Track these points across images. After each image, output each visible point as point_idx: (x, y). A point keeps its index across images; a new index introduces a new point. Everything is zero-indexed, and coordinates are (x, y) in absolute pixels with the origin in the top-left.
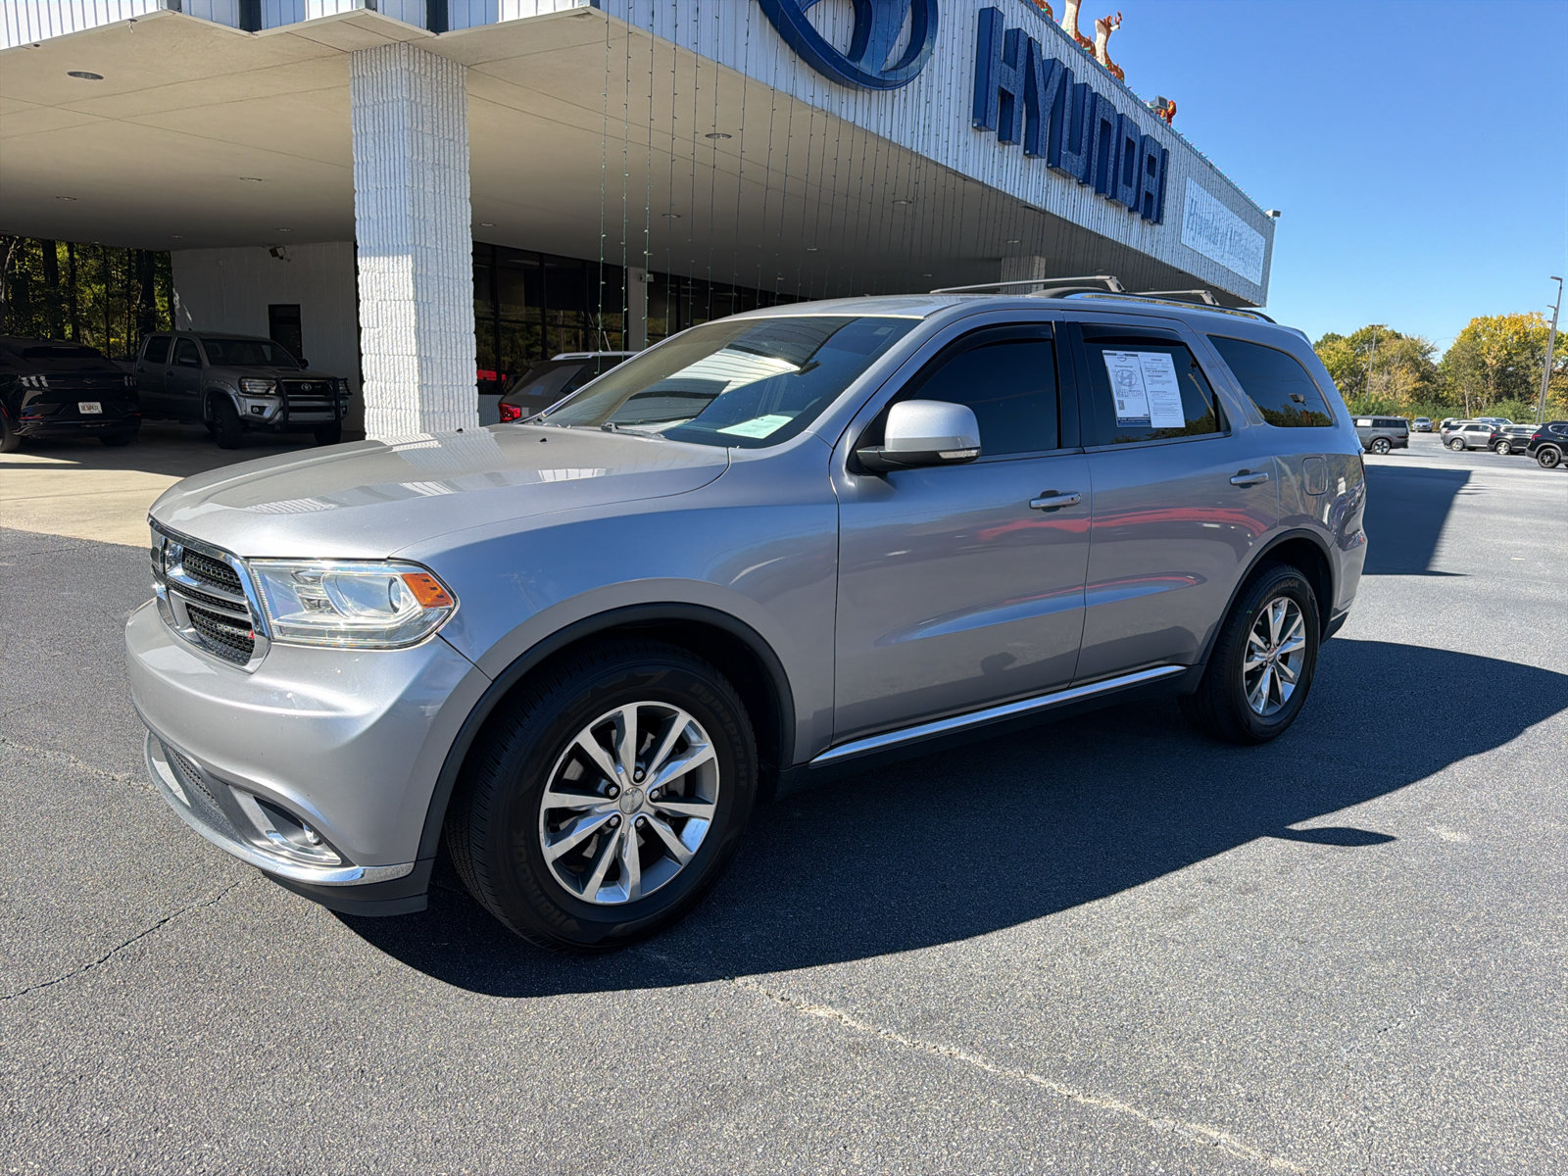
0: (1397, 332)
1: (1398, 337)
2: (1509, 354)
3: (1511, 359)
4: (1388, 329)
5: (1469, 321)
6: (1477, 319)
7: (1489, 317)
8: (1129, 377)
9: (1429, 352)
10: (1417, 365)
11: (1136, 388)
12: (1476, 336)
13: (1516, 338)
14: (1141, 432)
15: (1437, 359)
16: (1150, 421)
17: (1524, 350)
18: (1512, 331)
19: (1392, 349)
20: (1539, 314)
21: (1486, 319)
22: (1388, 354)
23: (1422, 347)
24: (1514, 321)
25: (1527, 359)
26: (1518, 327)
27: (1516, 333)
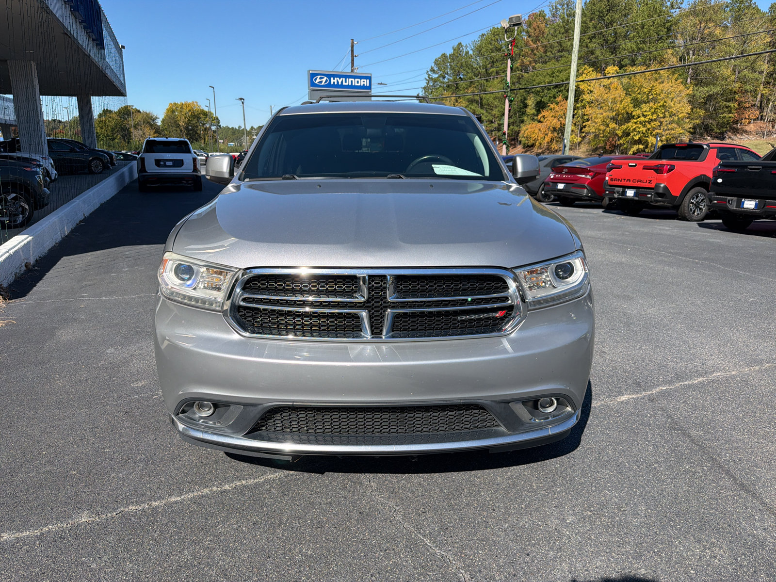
0: (138, 109)
1: (139, 111)
2: (189, 120)
3: (190, 123)
4: (134, 108)
5: (168, 105)
6: (172, 104)
7: (176, 103)
9: (155, 119)
10: (151, 126)
12: (173, 112)
13: (190, 113)
15: (159, 123)
17: (194, 118)
18: (187, 110)
19: (139, 118)
20: (196, 102)
21: (175, 104)
22: (137, 120)
23: (152, 117)
24: (188, 105)
25: (196, 123)
26: (190, 108)
27: (190, 111)
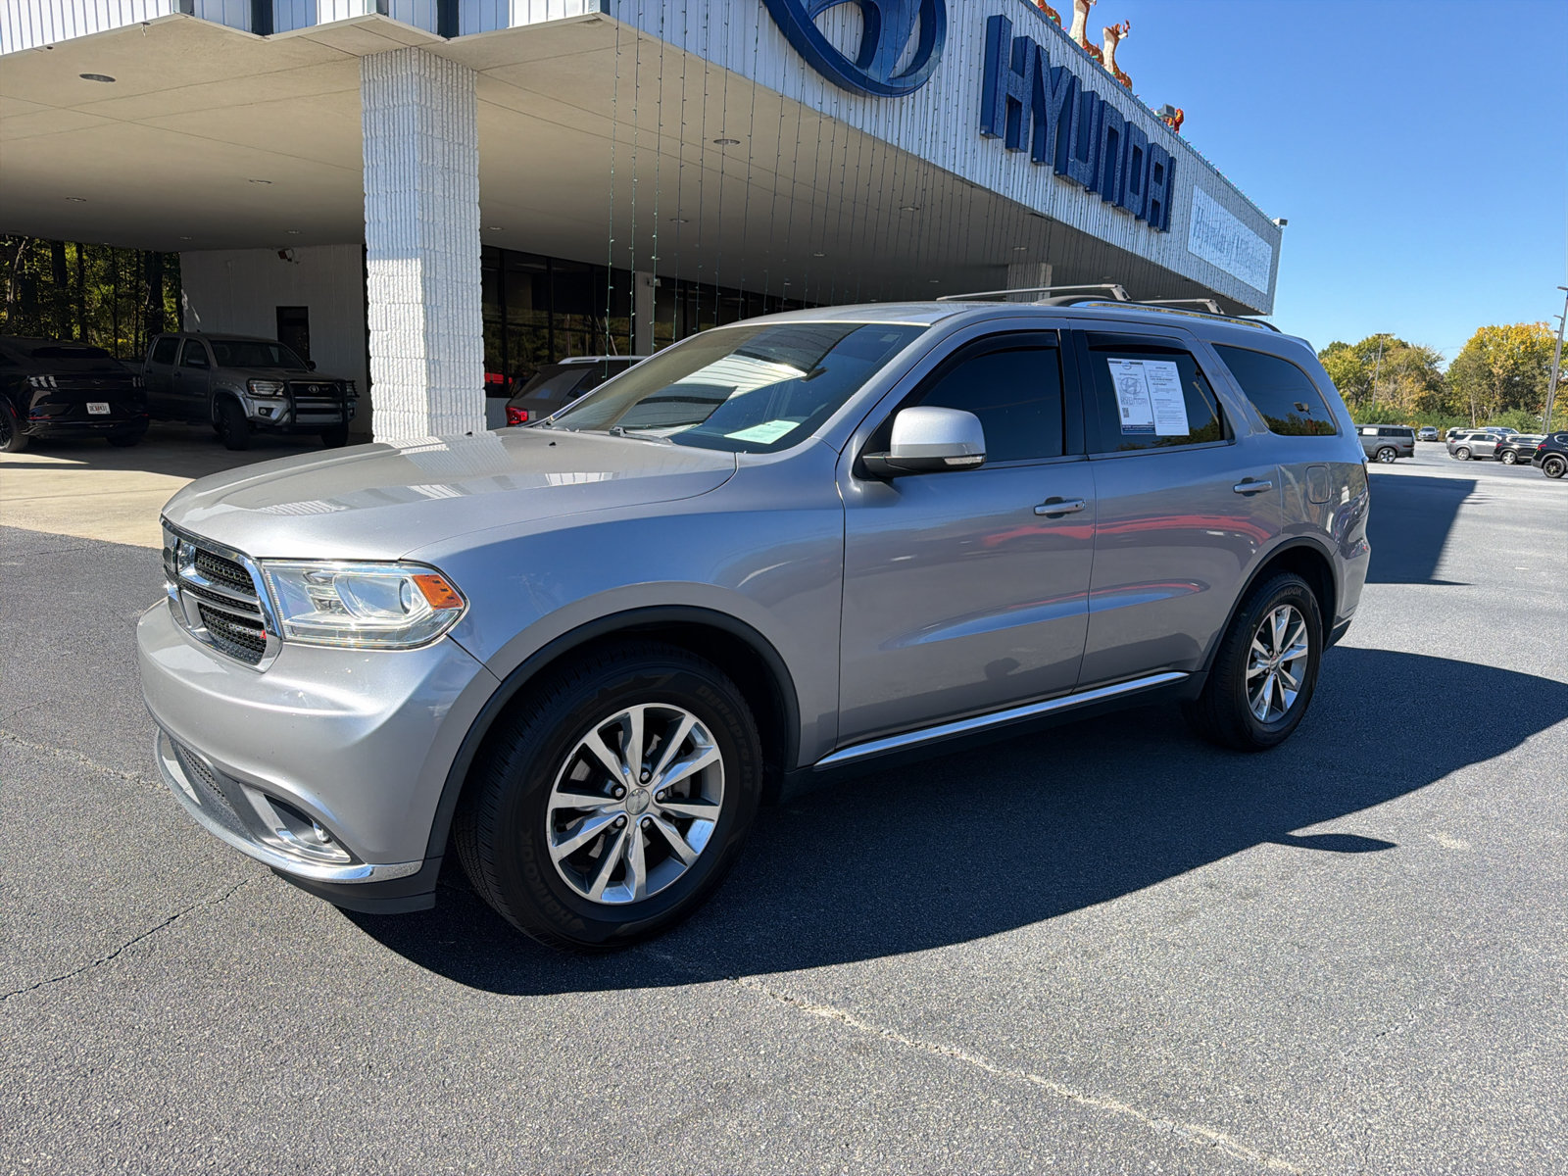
1: (1405, 346)
2: (1515, 363)
3: (1517, 368)
4: (1395, 338)
5: (1476, 331)
6: (1484, 329)
7: (1496, 326)
8: (1134, 385)
9: (1435, 361)
10: (1423, 374)
11: (1141, 396)
12: (1483, 345)
13: (1522, 347)
14: (1145, 440)
15: (1443, 368)
16: (1154, 429)
17: (1530, 359)
18: (1518, 341)
19: (1399, 357)
20: (1545, 324)
21: (1493, 328)
22: (1395, 363)
23: (1428, 357)
24: (1521, 331)
25: (1533, 368)
26: (1524, 337)
27: (1523, 343)
